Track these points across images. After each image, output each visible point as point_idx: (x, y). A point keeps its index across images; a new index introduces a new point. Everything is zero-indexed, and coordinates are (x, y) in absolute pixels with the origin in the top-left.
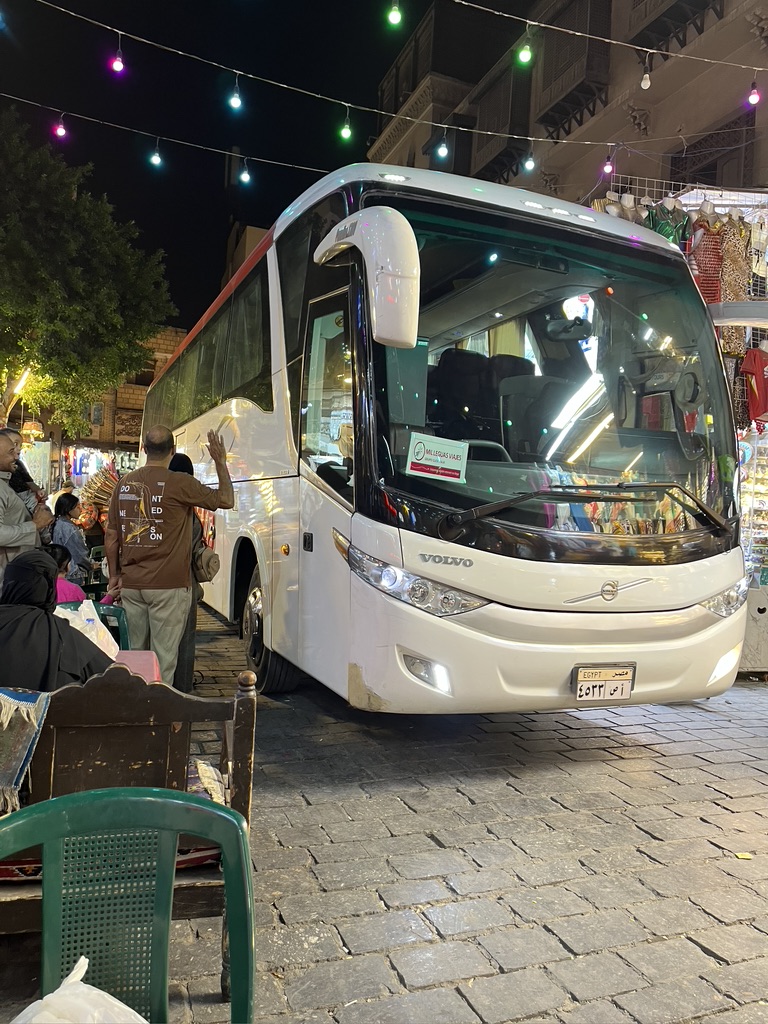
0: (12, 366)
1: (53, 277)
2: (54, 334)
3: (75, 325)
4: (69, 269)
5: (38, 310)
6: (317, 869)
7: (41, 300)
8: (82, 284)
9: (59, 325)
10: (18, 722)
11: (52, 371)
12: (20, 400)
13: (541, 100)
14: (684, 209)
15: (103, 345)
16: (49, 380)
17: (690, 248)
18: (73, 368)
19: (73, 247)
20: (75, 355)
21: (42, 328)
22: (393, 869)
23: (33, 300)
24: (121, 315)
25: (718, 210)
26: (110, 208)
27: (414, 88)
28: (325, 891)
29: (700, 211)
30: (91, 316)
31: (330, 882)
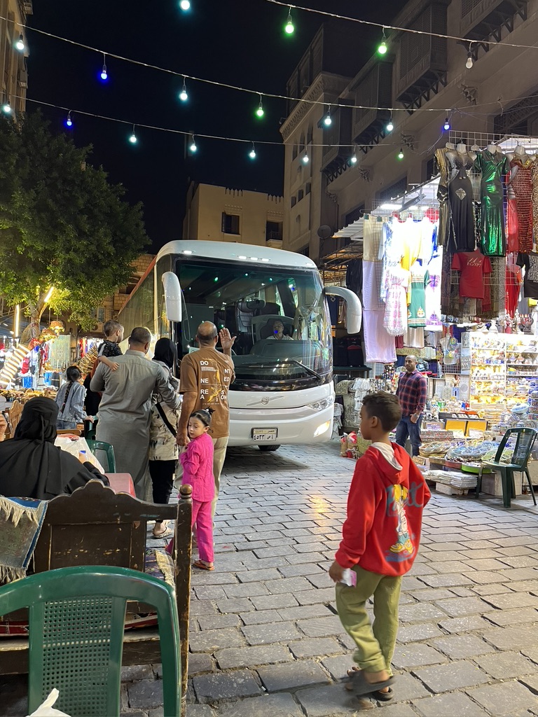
0: (43, 284)
1: (68, 222)
2: (70, 261)
3: (83, 254)
4: (79, 217)
5: (59, 244)
6: (244, 629)
7: (61, 239)
8: (88, 227)
9: (72, 255)
10: (25, 521)
11: (68, 286)
12: (49, 306)
13: (399, 85)
14: (504, 153)
15: (102, 267)
16: (67, 292)
17: (508, 180)
18: (83, 283)
19: (81, 202)
20: (84, 274)
21: (61, 257)
22: (300, 630)
23: (55, 238)
24: (114, 246)
25: (528, 152)
26: (105, 175)
27: (311, 84)
28: (250, 645)
29: (515, 153)
30: (93, 248)
31: (253, 639)
